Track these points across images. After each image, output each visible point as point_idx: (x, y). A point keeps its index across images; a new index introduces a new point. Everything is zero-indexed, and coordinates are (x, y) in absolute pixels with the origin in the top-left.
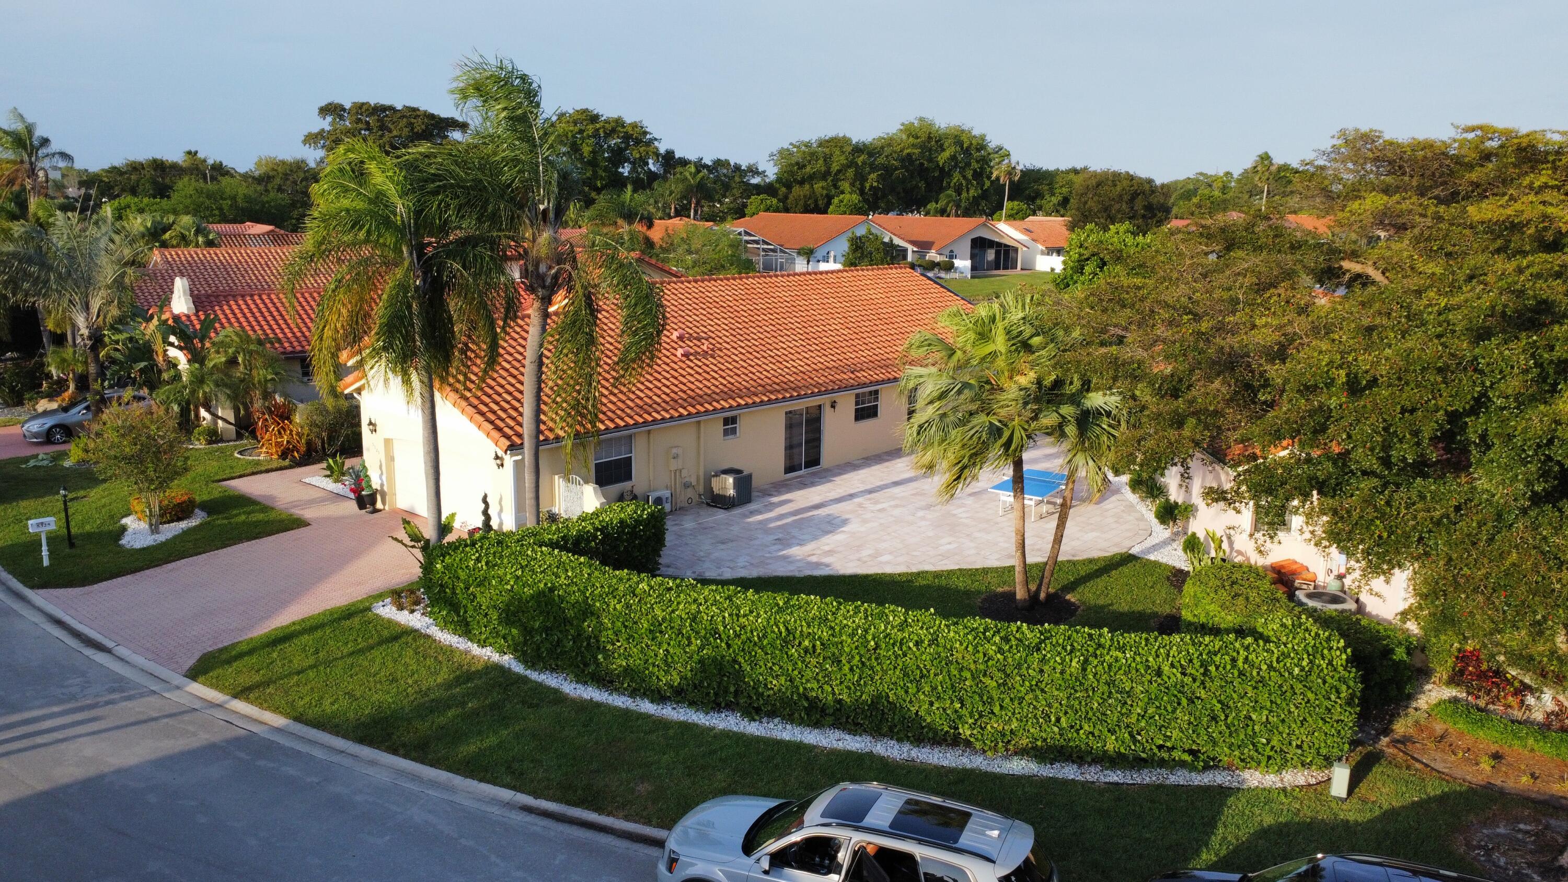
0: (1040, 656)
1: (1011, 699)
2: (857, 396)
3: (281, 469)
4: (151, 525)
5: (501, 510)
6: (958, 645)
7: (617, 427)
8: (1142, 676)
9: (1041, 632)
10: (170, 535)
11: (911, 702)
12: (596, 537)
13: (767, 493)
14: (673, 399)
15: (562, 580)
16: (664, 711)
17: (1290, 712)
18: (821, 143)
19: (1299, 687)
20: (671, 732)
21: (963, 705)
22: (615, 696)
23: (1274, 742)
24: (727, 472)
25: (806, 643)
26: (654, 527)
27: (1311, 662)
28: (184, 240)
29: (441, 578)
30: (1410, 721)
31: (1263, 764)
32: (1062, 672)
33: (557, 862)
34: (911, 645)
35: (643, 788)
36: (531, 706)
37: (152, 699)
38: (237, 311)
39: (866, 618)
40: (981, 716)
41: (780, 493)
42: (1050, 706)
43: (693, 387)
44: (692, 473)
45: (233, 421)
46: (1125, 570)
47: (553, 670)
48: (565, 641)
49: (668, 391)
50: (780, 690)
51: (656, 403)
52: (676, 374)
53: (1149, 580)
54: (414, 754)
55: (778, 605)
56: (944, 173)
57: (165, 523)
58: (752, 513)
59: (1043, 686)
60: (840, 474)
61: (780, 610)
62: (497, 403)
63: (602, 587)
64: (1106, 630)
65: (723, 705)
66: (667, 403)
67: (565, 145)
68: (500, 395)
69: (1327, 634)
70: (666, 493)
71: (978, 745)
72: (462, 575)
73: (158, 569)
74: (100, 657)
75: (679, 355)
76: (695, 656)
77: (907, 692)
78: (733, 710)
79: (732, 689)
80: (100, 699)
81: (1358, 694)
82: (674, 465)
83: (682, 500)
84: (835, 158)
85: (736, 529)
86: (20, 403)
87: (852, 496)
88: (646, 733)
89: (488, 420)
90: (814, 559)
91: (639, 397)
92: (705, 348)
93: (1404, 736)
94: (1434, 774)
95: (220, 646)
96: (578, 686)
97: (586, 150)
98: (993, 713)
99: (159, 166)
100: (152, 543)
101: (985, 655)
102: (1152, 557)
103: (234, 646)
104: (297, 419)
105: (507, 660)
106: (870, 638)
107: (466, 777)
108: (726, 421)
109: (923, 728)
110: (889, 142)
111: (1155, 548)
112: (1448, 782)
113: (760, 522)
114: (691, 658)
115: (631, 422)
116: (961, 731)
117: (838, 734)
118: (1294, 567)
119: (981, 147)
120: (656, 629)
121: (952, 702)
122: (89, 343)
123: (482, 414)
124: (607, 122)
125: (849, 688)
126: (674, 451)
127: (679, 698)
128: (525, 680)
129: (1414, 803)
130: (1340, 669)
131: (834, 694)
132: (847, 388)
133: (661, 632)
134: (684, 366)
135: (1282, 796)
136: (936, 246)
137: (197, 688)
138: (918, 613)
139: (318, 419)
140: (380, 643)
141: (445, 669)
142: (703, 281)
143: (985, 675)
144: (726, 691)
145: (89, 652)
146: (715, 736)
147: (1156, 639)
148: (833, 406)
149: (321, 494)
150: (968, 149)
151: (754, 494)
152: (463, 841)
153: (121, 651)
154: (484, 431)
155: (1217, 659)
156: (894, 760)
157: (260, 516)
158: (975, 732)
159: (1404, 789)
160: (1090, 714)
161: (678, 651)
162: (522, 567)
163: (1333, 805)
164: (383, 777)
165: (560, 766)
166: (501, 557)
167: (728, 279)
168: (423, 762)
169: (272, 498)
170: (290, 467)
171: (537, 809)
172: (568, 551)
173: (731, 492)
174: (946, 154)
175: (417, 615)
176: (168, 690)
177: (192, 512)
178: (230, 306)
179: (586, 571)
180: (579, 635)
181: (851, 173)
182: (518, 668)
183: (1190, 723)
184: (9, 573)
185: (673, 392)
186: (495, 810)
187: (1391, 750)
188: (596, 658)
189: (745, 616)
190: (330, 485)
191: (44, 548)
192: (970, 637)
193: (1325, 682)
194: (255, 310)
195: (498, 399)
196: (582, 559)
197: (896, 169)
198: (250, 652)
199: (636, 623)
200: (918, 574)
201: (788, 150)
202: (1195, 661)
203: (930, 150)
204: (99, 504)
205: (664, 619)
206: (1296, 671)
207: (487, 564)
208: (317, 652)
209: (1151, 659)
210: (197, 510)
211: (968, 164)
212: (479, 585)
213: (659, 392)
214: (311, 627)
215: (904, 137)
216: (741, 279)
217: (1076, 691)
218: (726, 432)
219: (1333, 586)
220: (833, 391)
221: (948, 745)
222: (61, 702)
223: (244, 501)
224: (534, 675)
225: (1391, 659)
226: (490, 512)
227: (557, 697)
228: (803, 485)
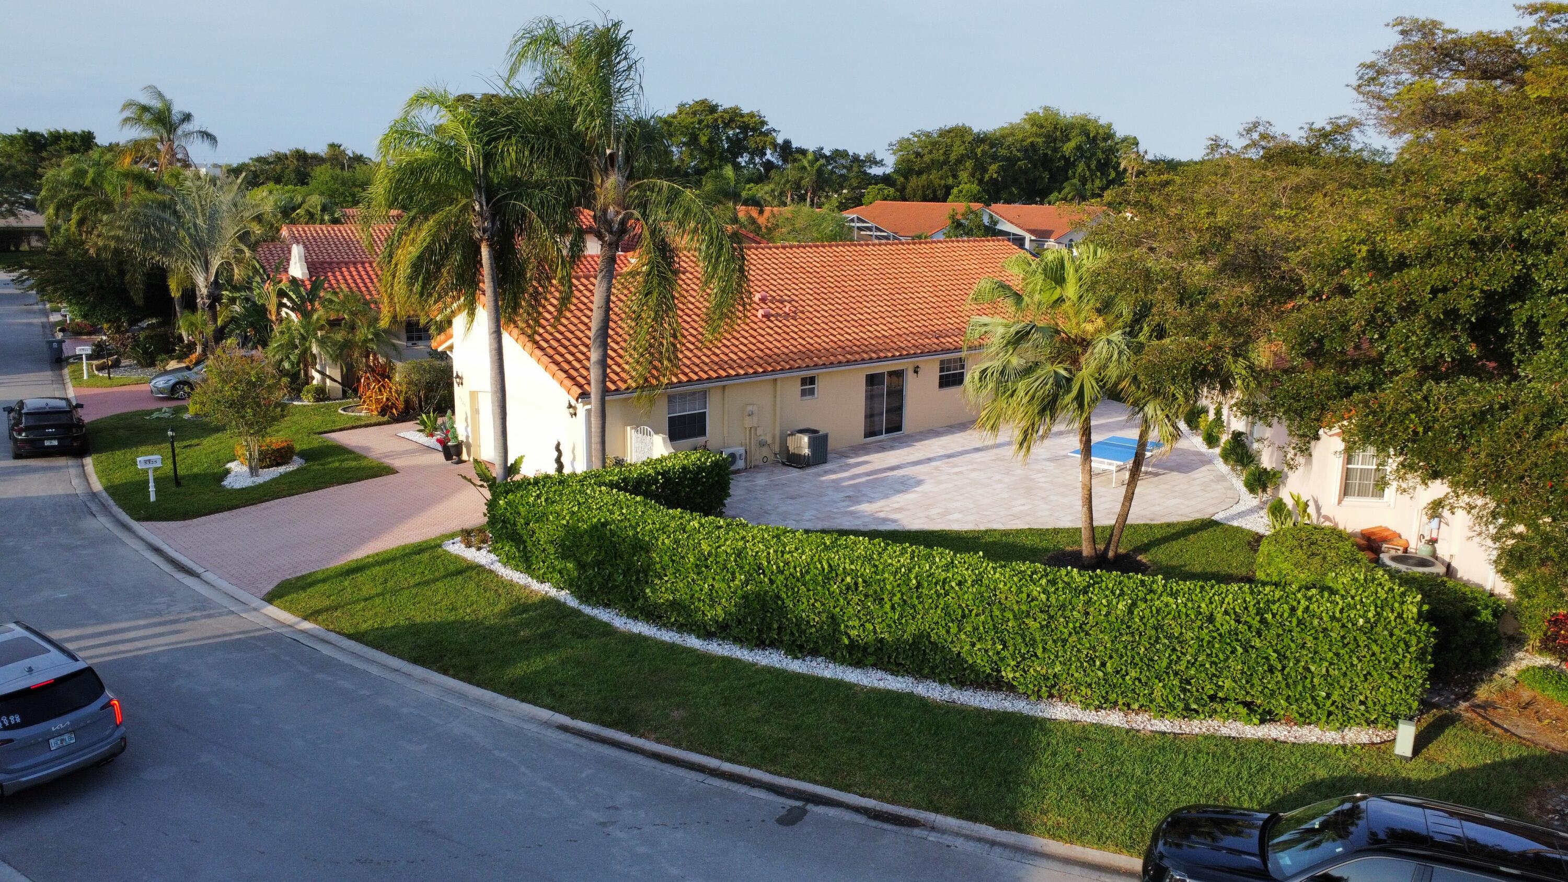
0: (1086, 598)
1: (1054, 641)
2: (942, 362)
3: (379, 424)
4: (251, 468)
5: (574, 459)
6: (1001, 586)
7: (690, 381)
8: (1193, 621)
9: (1091, 577)
10: (267, 478)
11: (952, 642)
12: (657, 481)
13: (843, 455)
14: (749, 357)
15: (616, 516)
16: (710, 647)
17: (1352, 665)
18: (944, 133)
19: (1362, 639)
20: (714, 666)
21: (1005, 647)
22: (664, 631)
23: (1335, 697)
24: (801, 431)
25: (848, 579)
26: (717, 475)
27: (1378, 614)
28: (311, 218)
29: (503, 515)
30: (1494, 686)
31: (1324, 719)
32: (1108, 614)
33: (584, 775)
34: (953, 584)
35: (678, 714)
36: (580, 637)
37: (230, 618)
38: (348, 277)
39: (912, 558)
40: (1024, 659)
41: (858, 455)
42: (1094, 648)
43: (771, 346)
44: (768, 432)
45: (339, 380)
46: (1205, 534)
47: (607, 606)
48: (616, 576)
49: (745, 349)
50: (822, 628)
51: (731, 359)
52: (755, 334)
53: (1228, 545)
54: (462, 675)
55: (825, 544)
56: (1069, 164)
57: (265, 467)
58: (826, 472)
59: (1087, 628)
60: (921, 440)
61: (827, 548)
62: (573, 354)
63: (654, 523)
64: (1160, 577)
65: (767, 642)
66: (743, 360)
67: (685, 136)
68: (576, 347)
69: (1402, 589)
70: (739, 450)
71: (1021, 689)
72: (522, 510)
73: (253, 508)
74: (188, 581)
75: (760, 316)
76: (739, 591)
77: (948, 632)
78: (778, 649)
79: (775, 626)
80: (181, 616)
81: (1430, 650)
82: (748, 422)
83: (757, 458)
84: (955, 148)
85: (807, 486)
86: (152, 364)
87: (929, 460)
88: (688, 666)
89: (562, 369)
90: (882, 515)
91: (714, 354)
92: (787, 310)
93: (1486, 702)
94: (1514, 738)
95: (299, 574)
96: (629, 621)
97: (703, 139)
98: (1036, 655)
99: (301, 156)
100: (251, 484)
101: (1028, 596)
102: (1235, 523)
103: (310, 575)
104: (397, 378)
105: (564, 596)
106: (912, 576)
107: (510, 697)
108: (804, 381)
109: (965, 669)
110: (1012, 131)
111: (1241, 515)
112: (1528, 747)
113: (833, 481)
114: (735, 593)
115: (705, 376)
116: (1003, 674)
117: (880, 674)
118: (1386, 534)
119: (1109, 136)
120: (702, 564)
121: (994, 644)
122: (207, 301)
123: (557, 364)
124: (725, 111)
125: (889, 626)
126: (749, 408)
127: (723, 635)
128: (577, 613)
129: (1486, 765)
130: (1411, 622)
131: (875, 632)
132: (930, 353)
133: (707, 567)
134: (764, 326)
135: (1340, 752)
136: (1055, 235)
137: (273, 611)
138: (966, 556)
139: (415, 377)
140: (445, 577)
141: (503, 601)
142: (791, 248)
143: (1028, 616)
144: (770, 628)
145: (179, 576)
146: (757, 671)
147: (1212, 586)
148: (916, 372)
149: (414, 446)
150: (1095, 138)
151: (830, 456)
152: (497, 753)
153: (209, 576)
154: (558, 379)
155: (1274, 607)
156: (934, 701)
157: (354, 464)
158: (1017, 675)
159: (1477, 751)
160: (1137, 659)
161: (723, 586)
162: (579, 504)
163: (1396, 764)
164: (430, 693)
165: (600, 691)
166: (561, 494)
167: (817, 247)
168: (470, 682)
169: (368, 449)
170: (388, 423)
171: (573, 728)
172: (626, 490)
173: (806, 451)
174: (1072, 144)
175: (484, 552)
176: (245, 611)
177: (291, 458)
178: (342, 273)
179: (640, 509)
180: (629, 569)
181: (969, 164)
182: (573, 602)
183: (1243, 673)
184: (120, 507)
185: (750, 350)
186: (533, 728)
187: (1469, 715)
188: (643, 591)
189: (790, 552)
190: (422, 439)
191: (151, 484)
192: (1015, 579)
193: (1391, 635)
194: (365, 277)
195: (574, 350)
196: (638, 499)
197: (1019, 160)
198: (324, 581)
199: (683, 557)
200: (986, 531)
201: (909, 140)
202: (1251, 609)
203: (1055, 140)
204: (210, 450)
205: (710, 554)
206: (1361, 621)
207: (546, 500)
208: (386, 581)
209: (1203, 605)
210: (295, 458)
211: (1094, 154)
212: (537, 521)
213: (736, 350)
214: (384, 560)
215: (1028, 127)
216: (830, 246)
217: (1121, 634)
218: (804, 393)
219: (1423, 551)
220: (915, 355)
221: (991, 689)
222: (147, 616)
223: (341, 451)
224: (587, 610)
225: (1474, 621)
226: (563, 460)
227: (607, 630)
228: (882, 449)
